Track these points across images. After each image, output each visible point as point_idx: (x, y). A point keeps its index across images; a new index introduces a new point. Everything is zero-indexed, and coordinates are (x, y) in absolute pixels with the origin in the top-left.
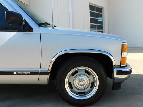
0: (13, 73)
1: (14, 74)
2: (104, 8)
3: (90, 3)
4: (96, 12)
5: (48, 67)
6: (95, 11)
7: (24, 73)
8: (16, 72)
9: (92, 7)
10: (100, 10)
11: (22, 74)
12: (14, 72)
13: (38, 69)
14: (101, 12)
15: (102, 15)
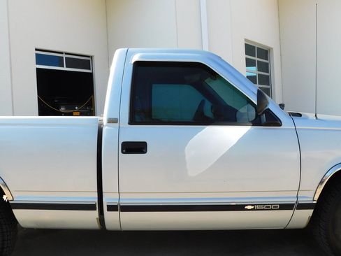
0: (246, 207)
1: (247, 210)
2: (272, 49)
3: (246, 40)
4: (256, 59)
5: (312, 193)
6: (255, 56)
7: (267, 207)
8: (252, 205)
9: (249, 49)
10: (265, 53)
11: (264, 210)
12: (247, 205)
13: (293, 197)
14: (267, 59)
15: (268, 64)
